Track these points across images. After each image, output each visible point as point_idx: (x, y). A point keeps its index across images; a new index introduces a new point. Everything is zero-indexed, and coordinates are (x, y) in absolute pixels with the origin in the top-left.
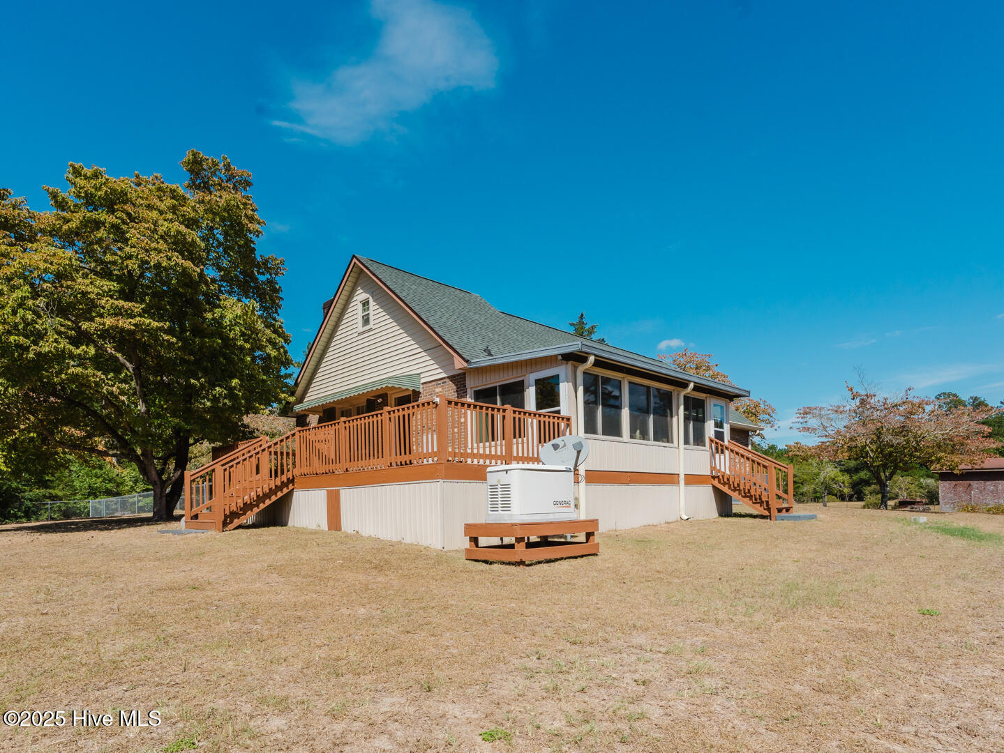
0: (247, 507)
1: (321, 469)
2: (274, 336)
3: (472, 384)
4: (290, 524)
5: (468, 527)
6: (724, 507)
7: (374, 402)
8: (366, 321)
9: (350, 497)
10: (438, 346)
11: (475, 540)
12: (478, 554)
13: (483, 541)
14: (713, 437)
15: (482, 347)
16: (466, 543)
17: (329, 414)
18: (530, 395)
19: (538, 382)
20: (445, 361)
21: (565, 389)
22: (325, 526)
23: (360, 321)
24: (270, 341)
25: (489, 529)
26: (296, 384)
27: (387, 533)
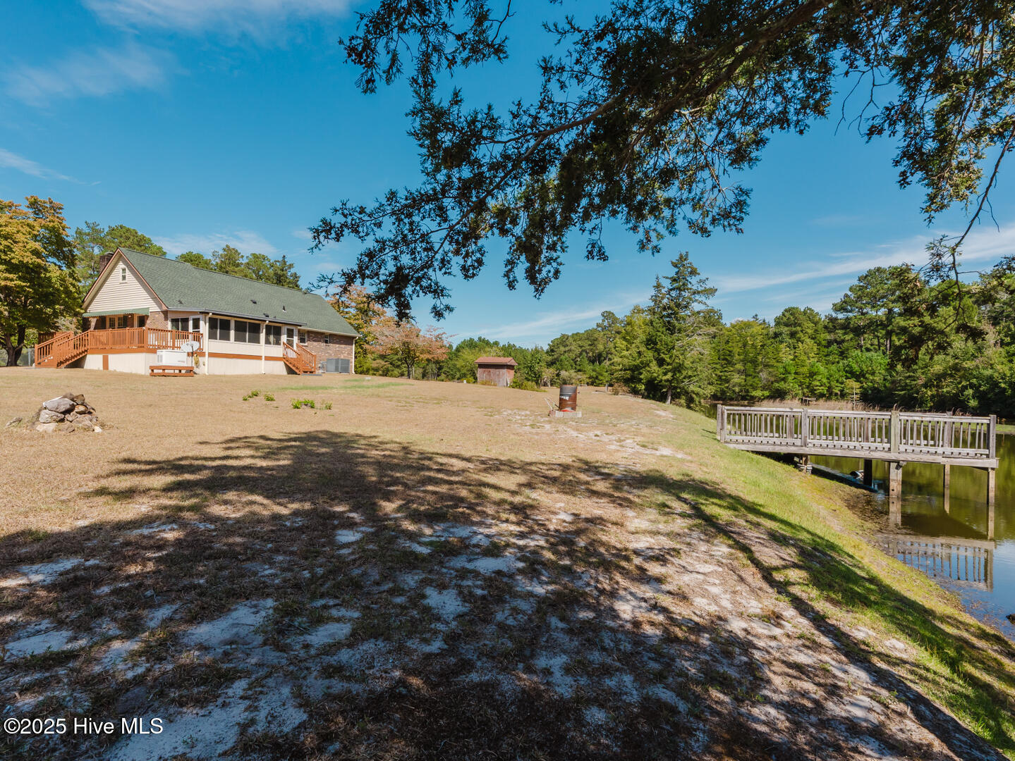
0: (67, 360)
1: (101, 347)
2: (74, 282)
3: (170, 316)
4: (85, 367)
5: (151, 367)
6: (291, 371)
7: (125, 320)
8: (124, 278)
9: (111, 357)
10: (156, 299)
11: (153, 371)
12: (153, 375)
13: (155, 371)
14: (285, 342)
15: (178, 299)
16: (150, 371)
17: (102, 322)
18: (191, 323)
19: (193, 319)
20: (160, 306)
21: (202, 323)
22: (101, 368)
23: (121, 278)
24: (71, 284)
25: (158, 368)
26: (83, 302)
27: (126, 370)
